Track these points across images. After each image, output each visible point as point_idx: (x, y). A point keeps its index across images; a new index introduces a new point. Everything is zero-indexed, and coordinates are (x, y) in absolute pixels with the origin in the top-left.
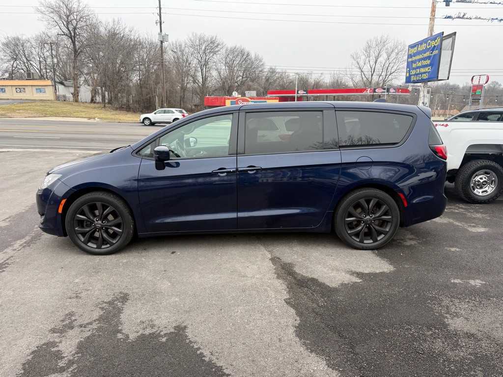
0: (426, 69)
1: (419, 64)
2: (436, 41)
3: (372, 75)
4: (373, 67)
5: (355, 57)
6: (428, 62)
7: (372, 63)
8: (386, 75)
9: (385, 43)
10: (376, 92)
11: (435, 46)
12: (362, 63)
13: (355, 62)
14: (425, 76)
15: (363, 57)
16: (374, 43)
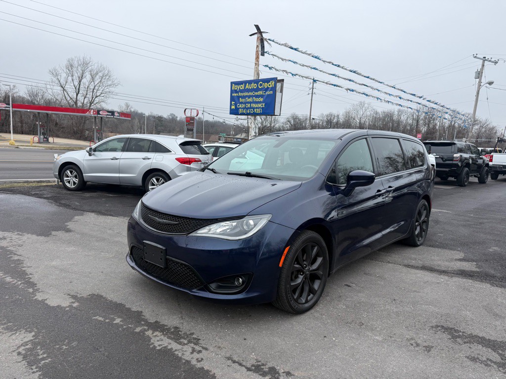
0: (260, 105)
1: (250, 100)
2: (270, 83)
3: (77, 95)
4: (78, 87)
5: (55, 74)
6: (262, 100)
7: (76, 83)
8: (92, 98)
9: (89, 65)
10: (100, 114)
11: (268, 88)
12: (63, 82)
13: (55, 79)
14: (258, 111)
15: (64, 75)
16: (76, 62)
